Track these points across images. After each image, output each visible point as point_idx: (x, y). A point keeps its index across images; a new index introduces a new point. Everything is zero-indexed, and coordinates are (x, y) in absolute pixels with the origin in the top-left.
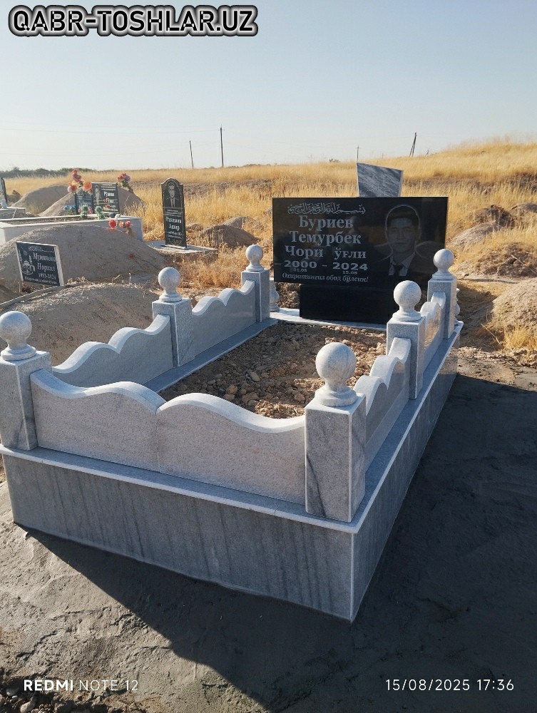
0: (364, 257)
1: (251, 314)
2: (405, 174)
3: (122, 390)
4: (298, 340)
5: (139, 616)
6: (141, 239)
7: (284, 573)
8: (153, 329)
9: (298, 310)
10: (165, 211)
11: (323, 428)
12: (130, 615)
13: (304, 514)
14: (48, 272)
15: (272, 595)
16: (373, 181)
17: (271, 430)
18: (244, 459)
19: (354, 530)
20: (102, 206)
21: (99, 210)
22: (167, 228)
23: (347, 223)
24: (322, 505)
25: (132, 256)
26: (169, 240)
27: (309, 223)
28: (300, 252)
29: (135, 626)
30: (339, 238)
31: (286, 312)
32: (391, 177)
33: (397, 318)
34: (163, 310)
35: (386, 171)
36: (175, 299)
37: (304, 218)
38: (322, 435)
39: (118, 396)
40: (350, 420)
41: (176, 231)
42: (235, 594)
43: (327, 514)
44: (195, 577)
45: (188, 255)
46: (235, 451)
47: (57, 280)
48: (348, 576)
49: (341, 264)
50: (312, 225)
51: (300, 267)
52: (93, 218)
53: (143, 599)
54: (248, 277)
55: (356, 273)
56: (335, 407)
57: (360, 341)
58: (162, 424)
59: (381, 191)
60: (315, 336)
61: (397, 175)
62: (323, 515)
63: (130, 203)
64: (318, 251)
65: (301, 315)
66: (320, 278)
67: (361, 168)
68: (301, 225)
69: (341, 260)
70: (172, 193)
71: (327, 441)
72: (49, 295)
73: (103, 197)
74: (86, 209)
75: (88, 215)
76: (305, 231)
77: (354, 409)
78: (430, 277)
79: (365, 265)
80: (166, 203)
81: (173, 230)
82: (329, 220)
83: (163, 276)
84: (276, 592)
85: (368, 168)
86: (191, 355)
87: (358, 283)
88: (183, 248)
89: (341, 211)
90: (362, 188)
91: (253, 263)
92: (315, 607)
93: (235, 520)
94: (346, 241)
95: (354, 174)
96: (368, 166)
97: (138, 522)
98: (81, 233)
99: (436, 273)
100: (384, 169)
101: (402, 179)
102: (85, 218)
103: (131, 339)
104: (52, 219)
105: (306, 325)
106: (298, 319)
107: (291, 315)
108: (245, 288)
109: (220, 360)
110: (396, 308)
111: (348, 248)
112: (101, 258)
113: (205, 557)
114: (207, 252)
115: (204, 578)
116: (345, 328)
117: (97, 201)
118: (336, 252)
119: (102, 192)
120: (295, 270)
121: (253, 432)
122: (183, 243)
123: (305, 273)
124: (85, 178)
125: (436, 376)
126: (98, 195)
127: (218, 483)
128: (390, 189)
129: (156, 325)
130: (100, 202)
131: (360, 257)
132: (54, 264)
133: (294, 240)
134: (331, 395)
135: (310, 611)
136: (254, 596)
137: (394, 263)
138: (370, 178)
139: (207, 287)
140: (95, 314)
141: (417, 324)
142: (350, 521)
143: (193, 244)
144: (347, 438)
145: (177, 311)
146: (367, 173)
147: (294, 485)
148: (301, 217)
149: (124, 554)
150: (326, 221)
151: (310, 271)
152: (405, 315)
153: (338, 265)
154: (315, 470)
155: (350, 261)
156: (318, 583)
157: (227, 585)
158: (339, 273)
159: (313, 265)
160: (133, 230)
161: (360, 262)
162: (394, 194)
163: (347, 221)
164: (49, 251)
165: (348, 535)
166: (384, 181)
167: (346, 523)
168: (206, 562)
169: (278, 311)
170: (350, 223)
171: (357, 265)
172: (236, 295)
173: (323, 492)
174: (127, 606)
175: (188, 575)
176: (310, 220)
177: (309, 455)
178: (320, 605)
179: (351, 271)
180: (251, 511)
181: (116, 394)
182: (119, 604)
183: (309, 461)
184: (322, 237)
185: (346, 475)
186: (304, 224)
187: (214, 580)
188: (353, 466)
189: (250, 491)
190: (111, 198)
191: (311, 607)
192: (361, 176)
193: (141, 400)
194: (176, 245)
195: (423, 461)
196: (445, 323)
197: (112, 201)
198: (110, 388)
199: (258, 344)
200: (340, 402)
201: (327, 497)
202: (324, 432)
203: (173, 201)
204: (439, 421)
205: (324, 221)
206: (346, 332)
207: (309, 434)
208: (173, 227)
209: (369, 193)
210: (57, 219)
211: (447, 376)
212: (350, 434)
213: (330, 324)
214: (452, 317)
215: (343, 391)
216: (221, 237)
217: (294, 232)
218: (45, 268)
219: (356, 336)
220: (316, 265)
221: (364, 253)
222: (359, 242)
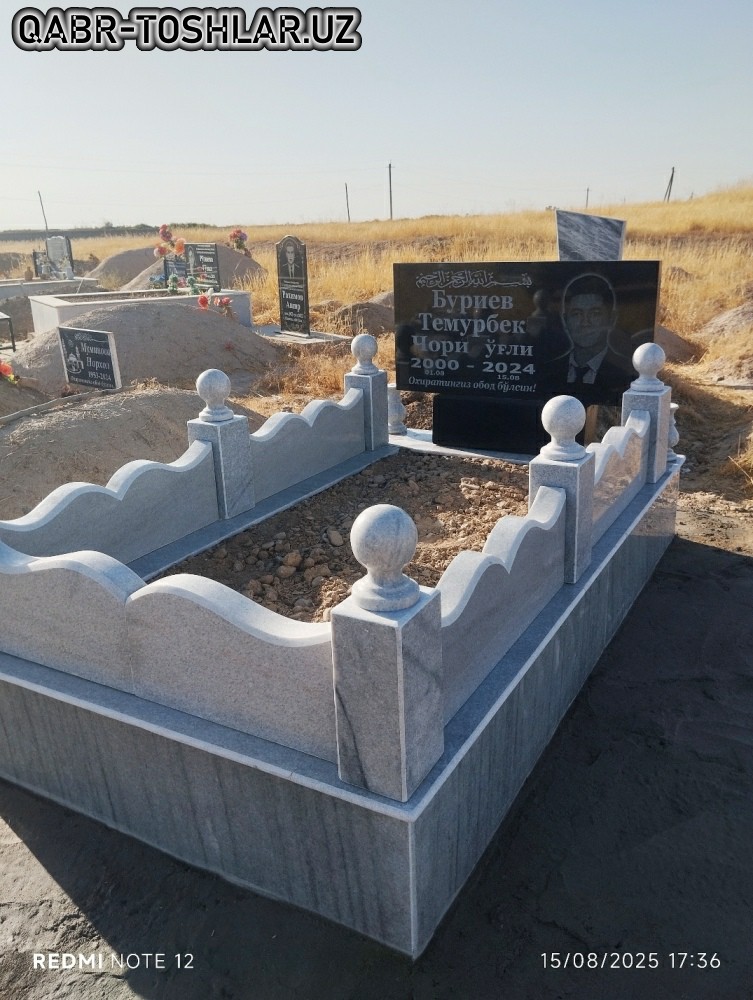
0: (530, 354)
1: (358, 437)
2: (629, 227)
3: (79, 565)
4: (419, 480)
5: (90, 918)
6: (248, 325)
7: (312, 872)
8: (182, 463)
9: (430, 432)
10: (281, 282)
11: (358, 646)
12: (78, 917)
13: (333, 781)
14: (101, 371)
15: (296, 903)
16: (581, 238)
17: (288, 641)
18: (251, 685)
19: (411, 816)
20: (195, 276)
21: (192, 282)
22: (284, 309)
23: (504, 302)
24: (362, 772)
25: (229, 348)
26: (286, 325)
27: (448, 302)
28: (434, 347)
29: (81, 934)
30: (492, 324)
31: (416, 436)
32: (607, 231)
33: (547, 454)
34: (203, 434)
35: (600, 221)
36: (221, 418)
37: (440, 294)
38: (358, 657)
39: (73, 574)
40: (399, 637)
41: (297, 315)
42: (242, 894)
43: (369, 784)
44: (188, 861)
45: (309, 346)
46: (238, 672)
47: (113, 382)
48: (406, 888)
49: (495, 365)
50: (452, 304)
51: (435, 369)
52: (184, 293)
53: (102, 891)
54: (354, 382)
55: (517, 378)
56: (378, 612)
58: (135, 622)
59: (593, 253)
60: (446, 473)
61: (616, 227)
62: (363, 786)
63: (241, 272)
64: (461, 344)
65: (437, 440)
66: (463, 385)
67: (563, 217)
68: (436, 305)
69: (495, 358)
70: (291, 257)
71: (364, 668)
72: (74, 406)
73: (199, 263)
74: (175, 280)
75: (180, 289)
76: (441, 314)
77: (409, 617)
78: (627, 387)
79: (531, 366)
80: (282, 270)
81: (291, 310)
82: (477, 298)
84: (301, 899)
85: (573, 218)
86: (249, 502)
87: (520, 394)
88: (307, 335)
89: (496, 283)
90: (564, 247)
91: (361, 362)
92: (359, 929)
93: (237, 781)
94: (503, 330)
95: (552, 228)
96: (574, 215)
97: (106, 769)
98: (159, 313)
100: (596, 220)
101: (624, 236)
102: (174, 292)
103: (140, 480)
104: (129, 294)
105: (440, 456)
106: (431, 447)
107: (420, 440)
108: (348, 399)
109: (291, 509)
110: (547, 439)
111: (512, 339)
113: (200, 834)
114: (337, 342)
115: (199, 864)
116: (497, 462)
117: (192, 269)
118: (488, 346)
119: (197, 256)
120: (427, 372)
121: (262, 643)
122: (305, 330)
123: (439, 378)
124: (179, 237)
125: (624, 537)
126: (192, 261)
127: (217, 719)
128: (605, 249)
129: (192, 455)
130: (194, 271)
131: (523, 353)
132: (108, 359)
133: (425, 328)
134: (375, 592)
135: (353, 934)
136: (269, 900)
137: (574, 363)
138: (575, 233)
140: (138, 435)
141: (576, 465)
142: (405, 799)
143: (322, 330)
144: (395, 664)
145: (224, 435)
146: (572, 226)
147: (324, 732)
148: (436, 292)
149: (90, 814)
150: (474, 299)
151: (449, 375)
152: (559, 450)
153: (491, 365)
154: (349, 712)
155: (509, 360)
156: (361, 891)
157: (232, 879)
158: (493, 377)
159: (453, 365)
160: (236, 314)
161: (524, 361)
162: (612, 256)
163: (504, 298)
164: (100, 341)
165: (403, 824)
166: (597, 238)
167: (398, 803)
168: (201, 840)
169: (404, 433)
170: (507, 303)
171: (518, 366)
172: (329, 411)
173: (362, 748)
174: (76, 901)
175: (177, 856)
176: (450, 297)
177: (339, 687)
178: (365, 926)
179: (507, 375)
180: (256, 770)
181: (68, 571)
182: (65, 896)
183: (340, 698)
184: (467, 322)
185: (396, 724)
186: (440, 302)
187: (213, 869)
188: (409, 710)
189: (262, 735)
190: (209, 264)
191: (352, 927)
192: (563, 229)
193: (105, 583)
194: (294, 330)
195: (593, 680)
196: (649, 459)
197: (209, 269)
198: (63, 562)
199: (359, 485)
200: (387, 603)
201: (369, 758)
202: (360, 653)
203: (291, 269)
204: (631, 613)
205: (470, 298)
206: (498, 469)
207: (338, 654)
208: (292, 306)
209: (574, 255)
210: (135, 294)
211: (651, 542)
212: (400, 659)
213: (474, 456)
214: (662, 451)
215: (394, 586)
216: (361, 321)
217: (425, 315)
218: (98, 365)
219: (511, 475)
220: (457, 366)
221: (530, 348)
222: (522, 331)
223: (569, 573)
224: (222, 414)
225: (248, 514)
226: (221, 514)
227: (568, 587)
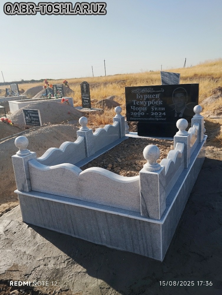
0: (164, 110)
1: (117, 135)
2: (181, 75)
3: (65, 166)
4: (137, 145)
5: (73, 259)
6: (72, 106)
7: (133, 241)
8: (77, 142)
9: (137, 133)
10: (82, 94)
11: (147, 180)
12: (70, 259)
13: (140, 216)
14: (36, 121)
15: (128, 251)
16: (168, 79)
17: (125, 181)
18: (115, 194)
19: (162, 223)
20: (57, 94)
21: (56, 95)
22: (83, 102)
24: (148, 212)
25: (69, 113)
26: (84, 106)
27: (141, 97)
28: (137, 109)
29: (72, 263)
30: (153, 102)
31: (132, 134)
32: (175, 77)
33: (178, 134)
34: (81, 134)
35: (173, 74)
36: (86, 130)
37: (138, 95)
38: (147, 183)
39: (63, 169)
40: (158, 177)
41: (87, 103)
42: (113, 250)
43: (150, 216)
44: (96, 243)
45: (92, 112)
46: (111, 191)
47: (39, 124)
48: (160, 243)
49: (154, 113)
50: (142, 97)
51: (137, 115)
52: (53, 99)
53: (75, 252)
54: (116, 119)
55: (161, 116)
56: (152, 171)
57: (163, 144)
58: (81, 180)
59: (171, 83)
60: (144, 143)
61: (178, 75)
62: (148, 217)
63: (68, 92)
64: (145, 108)
65: (139, 135)
66: (145, 119)
67: (162, 73)
68: (137, 98)
69: (154, 111)
70: (85, 87)
71: (149, 186)
72: (36, 130)
73: (57, 90)
74: (50, 95)
75: (52, 97)
76: (139, 100)
77: (160, 172)
79: (165, 113)
80: (82, 91)
81: (85, 102)
82: (149, 95)
83: (81, 120)
84: (130, 249)
85: (165, 73)
86: (93, 152)
87: (161, 121)
88: (90, 109)
89: (154, 91)
90: (163, 81)
91: (118, 114)
92: (146, 255)
93: (111, 219)
94: (156, 104)
95: (160, 76)
96: (166, 72)
97: (73, 221)
98: (49, 104)
99: (195, 115)
100: (172, 73)
101: (180, 78)
102: (50, 98)
103: (68, 147)
104: (37, 100)
105: (140, 139)
106: (137, 136)
107: (134, 135)
108: (115, 124)
109: (104, 154)
110: (178, 130)
111: (157, 106)
112: (57, 114)
113: (100, 235)
114: (99, 110)
115: (100, 243)
116: (157, 140)
117: (55, 92)
118: (152, 108)
119: (57, 88)
120: (135, 116)
121: (118, 182)
122: (90, 107)
123: (139, 117)
124: (50, 82)
125: (196, 158)
126: (55, 89)
127: (105, 204)
128: (175, 82)
129: (78, 141)
130: (56, 92)
131: (162, 109)
132: (38, 117)
133: (134, 104)
134: (150, 166)
135: (145, 257)
136: (121, 251)
137: (177, 112)
138: (166, 77)
139: (100, 125)
140: (54, 137)
141: (187, 136)
142: (160, 219)
143: (94, 108)
144: (157, 184)
145: (87, 134)
146: (165, 76)
147: (136, 204)
148: (137, 94)
149: (67, 234)
150: (148, 96)
151: (141, 116)
152: (182, 133)
153: (153, 113)
154: (144, 198)
155: (158, 111)
156: (147, 245)
157: (110, 246)
158: (154, 117)
160: (69, 103)
161: (163, 112)
162: (176, 83)
163: (156, 95)
164: (36, 112)
165: (159, 225)
166: (172, 78)
167: (158, 220)
168: (100, 237)
169: (129, 133)
170: (158, 96)
171: (161, 113)
172: (111, 127)
173: (148, 207)
174: (68, 255)
175: (93, 242)
176: (141, 95)
177: (141, 191)
178: (148, 255)
179: (158, 115)
180: (118, 215)
181: (62, 168)
182: (65, 254)
183: (142, 194)
184: (146, 102)
185: (158, 200)
186: (138, 97)
187: (104, 244)
188: (160, 196)
189: (118, 207)
190: (60, 90)
191: (144, 255)
192: (162, 76)
193: (72, 171)
194: (87, 108)
195: (192, 194)
196: (199, 136)
197: (61, 91)
198: (60, 166)
199: (121, 147)
200: (154, 169)
201: (150, 209)
202: (148, 182)
203: (85, 90)
204: (198, 177)
205: (147, 96)
207: (141, 183)
209: (166, 83)
210: (39, 99)
211: (201, 159)
212: (159, 183)
213: (150, 138)
214: (202, 133)
215: (155, 165)
216: (105, 105)
217: (134, 101)
218: (35, 119)
219: (161, 142)
220: (144, 114)
221: (164, 108)
222: (162, 104)
223: (185, 165)
224: (86, 129)
225: (93, 156)
226: (87, 156)
227: (185, 169)
